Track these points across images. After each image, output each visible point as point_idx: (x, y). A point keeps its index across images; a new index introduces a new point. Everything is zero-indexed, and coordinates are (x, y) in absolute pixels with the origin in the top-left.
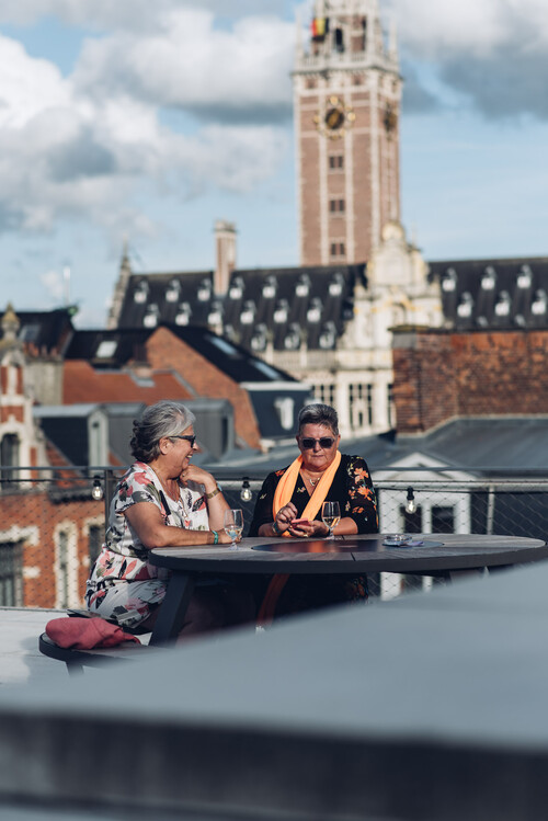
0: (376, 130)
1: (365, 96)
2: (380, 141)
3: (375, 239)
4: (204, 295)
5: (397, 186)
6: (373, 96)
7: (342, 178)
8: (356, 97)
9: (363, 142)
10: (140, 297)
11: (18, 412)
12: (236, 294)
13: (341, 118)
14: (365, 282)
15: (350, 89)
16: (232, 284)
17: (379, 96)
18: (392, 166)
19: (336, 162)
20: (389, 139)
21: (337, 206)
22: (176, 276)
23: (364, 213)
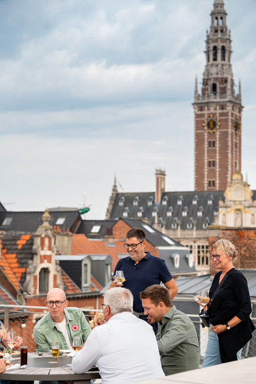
0: (230, 130)
1: (226, 114)
2: (232, 135)
3: (229, 180)
4: (150, 204)
5: (240, 156)
6: (230, 114)
7: (215, 151)
8: (221, 115)
9: (224, 135)
10: (121, 204)
11: (49, 258)
12: (165, 203)
13: (215, 124)
14: (224, 199)
15: (218, 111)
16: (163, 199)
17: (232, 114)
18: (238, 146)
19: (212, 144)
20: (236, 134)
21: (212, 164)
22: (138, 194)
23: (224, 167)
